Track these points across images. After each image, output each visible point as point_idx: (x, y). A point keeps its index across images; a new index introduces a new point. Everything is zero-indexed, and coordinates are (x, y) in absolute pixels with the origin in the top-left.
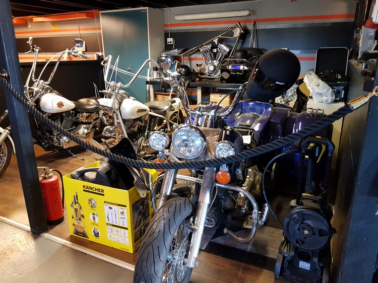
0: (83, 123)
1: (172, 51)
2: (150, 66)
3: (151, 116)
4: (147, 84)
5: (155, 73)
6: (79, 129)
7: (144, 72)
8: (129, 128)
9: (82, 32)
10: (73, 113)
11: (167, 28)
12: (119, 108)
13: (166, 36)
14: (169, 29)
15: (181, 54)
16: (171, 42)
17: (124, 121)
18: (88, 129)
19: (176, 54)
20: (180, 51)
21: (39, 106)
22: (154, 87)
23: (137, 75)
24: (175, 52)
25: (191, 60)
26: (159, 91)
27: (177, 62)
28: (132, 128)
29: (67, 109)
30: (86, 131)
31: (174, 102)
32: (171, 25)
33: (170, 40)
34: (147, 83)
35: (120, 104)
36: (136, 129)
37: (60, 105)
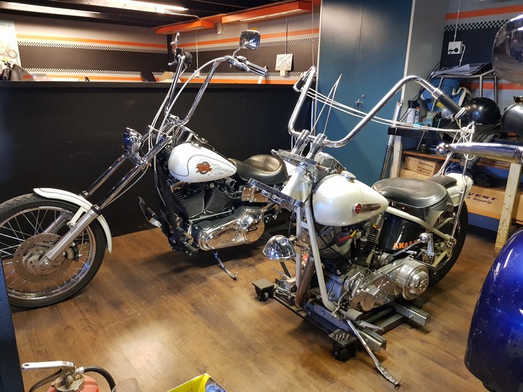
0: (248, 204)
1: (456, 69)
2: (402, 98)
3: (389, 217)
4: (390, 133)
5: (411, 112)
6: (239, 215)
7: (386, 110)
8: (329, 245)
9: (290, 38)
10: (232, 183)
11: (450, 22)
12: (311, 197)
13: (448, 37)
14: (457, 23)
15: (478, 73)
16: (456, 50)
17: (318, 227)
18: (255, 217)
19: (468, 75)
20: (475, 68)
21: (167, 167)
22: (403, 142)
23: (372, 117)
24: (465, 70)
25: (498, 87)
26: (413, 149)
27: (465, 91)
28: (335, 247)
29: (218, 177)
30: (251, 220)
31: (453, 183)
32: (463, 15)
33: (455, 46)
34: (392, 131)
35: (315, 186)
36: (345, 249)
37: (204, 168)
